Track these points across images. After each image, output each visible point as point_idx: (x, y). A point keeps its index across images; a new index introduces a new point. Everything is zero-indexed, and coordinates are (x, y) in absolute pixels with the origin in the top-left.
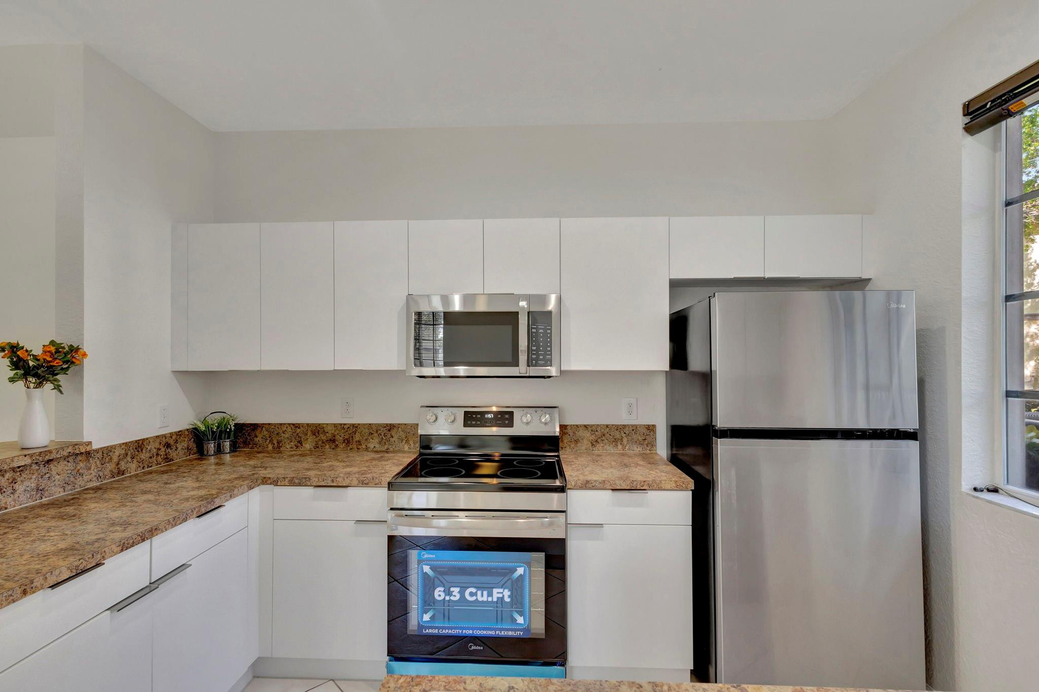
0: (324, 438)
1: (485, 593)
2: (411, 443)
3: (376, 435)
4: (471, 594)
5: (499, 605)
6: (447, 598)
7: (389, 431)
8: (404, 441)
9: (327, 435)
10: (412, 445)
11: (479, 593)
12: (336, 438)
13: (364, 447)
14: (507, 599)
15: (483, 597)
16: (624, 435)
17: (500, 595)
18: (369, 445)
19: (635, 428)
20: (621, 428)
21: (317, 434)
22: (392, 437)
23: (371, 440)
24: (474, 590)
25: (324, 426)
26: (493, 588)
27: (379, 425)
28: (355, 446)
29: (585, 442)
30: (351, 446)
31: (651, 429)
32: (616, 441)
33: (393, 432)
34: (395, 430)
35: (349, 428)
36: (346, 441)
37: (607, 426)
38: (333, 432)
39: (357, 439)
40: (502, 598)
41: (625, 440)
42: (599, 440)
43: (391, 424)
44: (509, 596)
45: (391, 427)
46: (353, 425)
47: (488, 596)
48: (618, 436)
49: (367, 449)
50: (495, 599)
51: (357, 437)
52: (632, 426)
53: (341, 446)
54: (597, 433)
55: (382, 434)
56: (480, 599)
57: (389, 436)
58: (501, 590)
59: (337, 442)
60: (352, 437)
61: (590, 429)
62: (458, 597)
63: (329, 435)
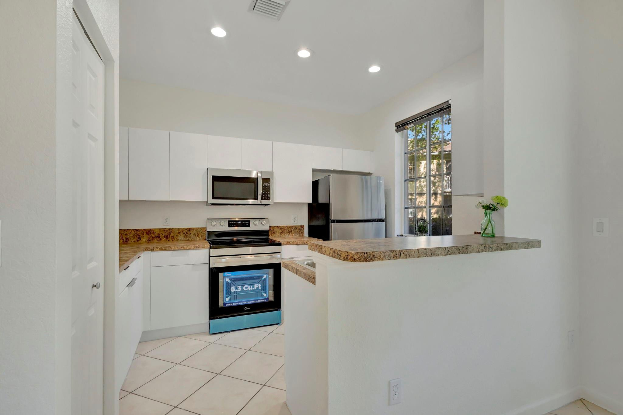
0: (154, 236)
1: (251, 287)
2: (200, 236)
3: (182, 233)
4: (246, 288)
5: (257, 291)
6: (236, 291)
7: (189, 231)
8: (197, 236)
9: (155, 234)
10: (201, 237)
11: (249, 287)
12: (161, 235)
13: (176, 239)
14: (260, 288)
15: (251, 288)
16: (292, 230)
17: (258, 287)
18: (178, 238)
19: (296, 227)
20: (291, 227)
21: (149, 234)
22: (191, 234)
23: (180, 236)
24: (247, 286)
25: (154, 230)
26: (254, 284)
27: (183, 228)
28: (171, 239)
29: (278, 233)
30: (168, 239)
31: (302, 227)
32: (289, 232)
33: (191, 232)
34: (192, 231)
35: (167, 230)
36: (166, 237)
37: (286, 226)
38: (159, 232)
39: (172, 236)
40: (258, 288)
41: (293, 232)
42: (283, 232)
43: (190, 228)
44: (261, 287)
45: (190, 229)
46: (170, 229)
47: (253, 288)
48: (290, 230)
49: (177, 240)
50: (255, 289)
51: (172, 235)
52: (296, 226)
53: (163, 240)
54: (282, 229)
55: (185, 233)
56: (249, 289)
57: (189, 233)
58: (257, 285)
59: (161, 238)
60: (169, 234)
61: (279, 228)
62: (241, 289)
63: (156, 234)
